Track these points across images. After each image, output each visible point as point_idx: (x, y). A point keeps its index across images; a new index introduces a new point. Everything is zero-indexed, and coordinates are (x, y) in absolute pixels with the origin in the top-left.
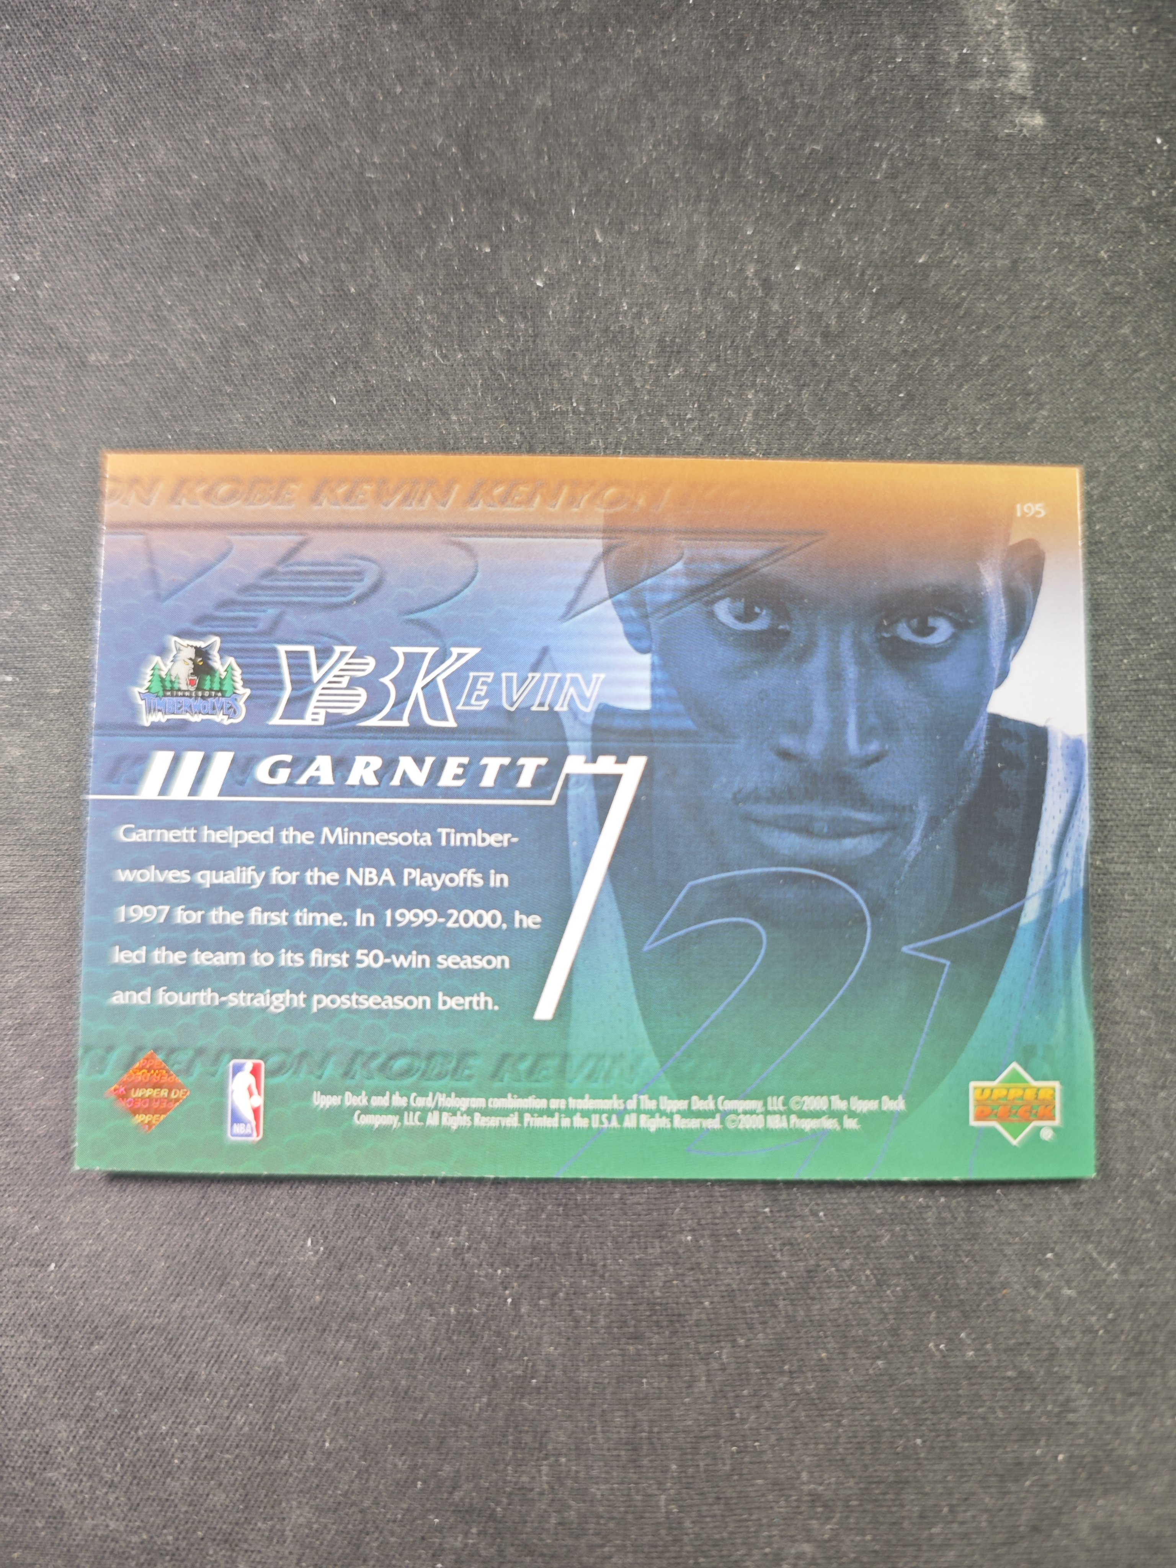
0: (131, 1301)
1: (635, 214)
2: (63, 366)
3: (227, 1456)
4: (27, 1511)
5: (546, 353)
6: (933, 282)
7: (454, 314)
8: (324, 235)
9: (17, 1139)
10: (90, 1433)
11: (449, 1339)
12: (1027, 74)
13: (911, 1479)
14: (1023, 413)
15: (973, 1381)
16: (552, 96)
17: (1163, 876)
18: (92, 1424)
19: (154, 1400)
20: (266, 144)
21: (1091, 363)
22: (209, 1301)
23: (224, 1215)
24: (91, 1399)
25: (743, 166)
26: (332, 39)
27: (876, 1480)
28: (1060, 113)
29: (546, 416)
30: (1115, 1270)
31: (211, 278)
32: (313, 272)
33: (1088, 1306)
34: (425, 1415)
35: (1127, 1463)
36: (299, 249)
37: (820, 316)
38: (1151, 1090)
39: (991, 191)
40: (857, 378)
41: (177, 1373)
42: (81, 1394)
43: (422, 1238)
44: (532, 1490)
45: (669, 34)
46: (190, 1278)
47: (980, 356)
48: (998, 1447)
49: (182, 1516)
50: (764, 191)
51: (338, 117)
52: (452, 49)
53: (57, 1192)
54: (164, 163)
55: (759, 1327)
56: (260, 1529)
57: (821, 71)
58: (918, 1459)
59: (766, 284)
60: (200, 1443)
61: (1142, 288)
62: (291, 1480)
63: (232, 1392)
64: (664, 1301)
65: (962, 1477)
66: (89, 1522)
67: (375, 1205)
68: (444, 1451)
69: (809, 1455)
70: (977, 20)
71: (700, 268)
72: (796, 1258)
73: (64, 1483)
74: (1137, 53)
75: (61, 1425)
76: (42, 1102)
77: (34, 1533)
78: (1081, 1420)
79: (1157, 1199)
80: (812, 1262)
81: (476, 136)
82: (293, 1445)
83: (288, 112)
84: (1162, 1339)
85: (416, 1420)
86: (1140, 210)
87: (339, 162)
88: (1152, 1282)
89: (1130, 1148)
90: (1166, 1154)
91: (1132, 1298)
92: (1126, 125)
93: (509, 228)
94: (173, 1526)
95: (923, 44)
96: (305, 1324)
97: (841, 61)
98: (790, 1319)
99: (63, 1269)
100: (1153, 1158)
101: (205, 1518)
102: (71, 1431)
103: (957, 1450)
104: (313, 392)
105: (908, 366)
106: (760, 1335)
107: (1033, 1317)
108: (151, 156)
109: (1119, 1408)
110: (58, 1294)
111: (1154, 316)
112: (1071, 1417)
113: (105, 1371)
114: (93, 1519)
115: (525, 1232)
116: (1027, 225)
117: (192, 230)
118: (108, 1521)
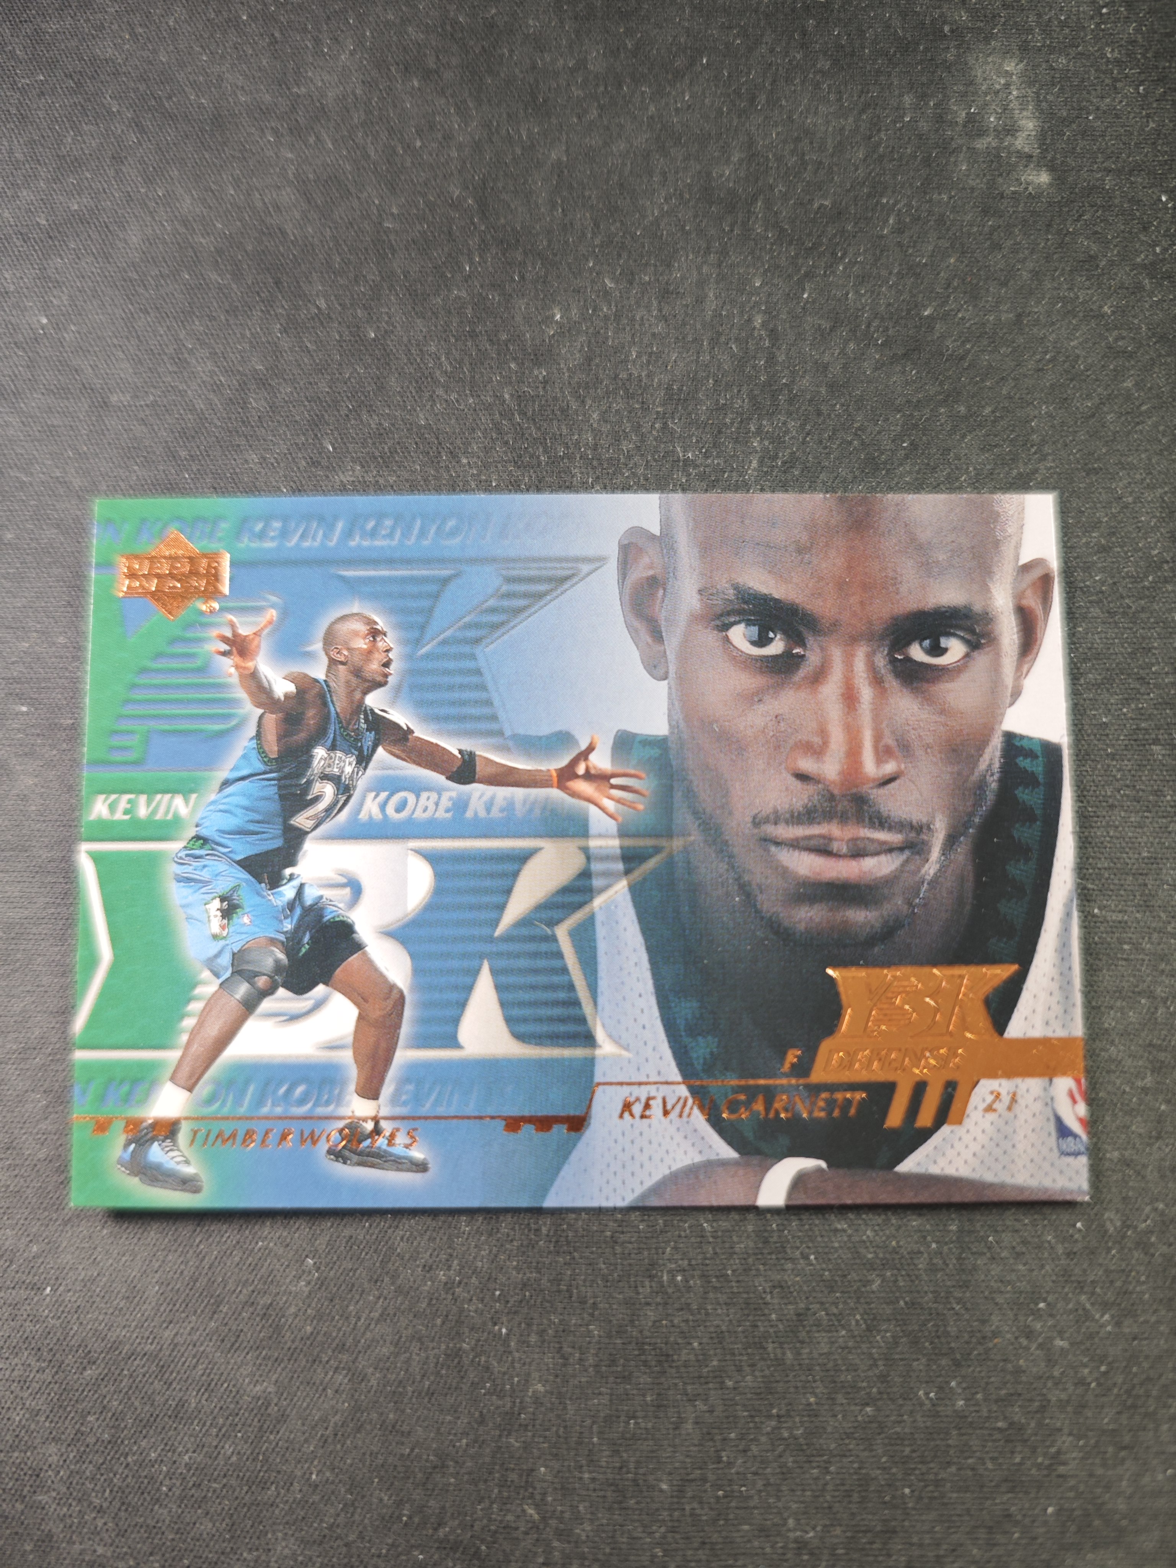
0: (124, 1327)
1: (646, 264)
2: (86, 406)
3: (215, 1485)
4: (17, 1533)
5: (555, 399)
6: (938, 334)
7: (466, 360)
8: (342, 282)
9: (17, 1162)
10: (80, 1458)
11: (438, 1373)
12: (1034, 133)
13: (898, 1529)
14: (1026, 464)
15: (963, 1431)
16: (567, 151)
17: (1161, 924)
18: (82, 1449)
19: (145, 1426)
20: (288, 194)
21: (1093, 415)
22: (201, 1329)
23: (219, 1242)
24: (82, 1424)
25: (753, 219)
26: (355, 95)
27: (864, 1528)
28: (1065, 171)
29: (554, 461)
30: (1108, 1322)
31: (231, 322)
32: (330, 318)
33: (1080, 1358)
34: (412, 1450)
35: (1117, 1517)
36: (318, 295)
37: (826, 367)
38: (1147, 1140)
39: (997, 247)
40: (861, 429)
41: (167, 1400)
42: (73, 1418)
43: (413, 1271)
44: (517, 1529)
45: (683, 93)
46: (183, 1306)
47: (983, 407)
48: (987, 1499)
49: (168, 1543)
50: (772, 244)
51: (358, 169)
52: (471, 105)
53: (55, 1216)
54: (190, 212)
55: (747, 1369)
56: (245, 1559)
57: (830, 129)
58: (905, 1509)
59: (773, 334)
60: (189, 1471)
61: (1145, 343)
62: (277, 1512)
63: (221, 1421)
64: (653, 1341)
65: (949, 1528)
66: (77, 1547)
67: (368, 1237)
68: (430, 1487)
69: (796, 1502)
70: (985, 79)
71: (708, 319)
72: (786, 1301)
73: (54, 1506)
74: (1144, 113)
75: (52, 1448)
76: (43, 1126)
77: (22, 1556)
78: (1071, 1473)
79: (1152, 1251)
80: (802, 1305)
81: (492, 189)
82: (280, 1476)
83: (310, 164)
84: (1154, 1393)
85: (402, 1455)
86: (1144, 266)
87: (358, 212)
88: (1146, 1335)
89: (1124, 1199)
90: (1161, 1206)
91: (1126, 1350)
92: (1132, 183)
93: (522, 277)
94: (160, 1554)
95: (932, 104)
96: (295, 1355)
97: (851, 120)
98: (779, 1362)
99: (58, 1293)
100: (1148, 1209)
101: (192, 1546)
102: (62, 1455)
103: (945, 1501)
104: (327, 434)
105: (911, 415)
106: (749, 1378)
107: (1024, 1368)
108: (178, 205)
109: (1110, 1462)
110: (53, 1317)
111: (1156, 370)
112: (1062, 1469)
113: (96, 1396)
114: (81, 1544)
115: (515, 1268)
116: (1031, 279)
117: (214, 276)
118: (96, 1546)
